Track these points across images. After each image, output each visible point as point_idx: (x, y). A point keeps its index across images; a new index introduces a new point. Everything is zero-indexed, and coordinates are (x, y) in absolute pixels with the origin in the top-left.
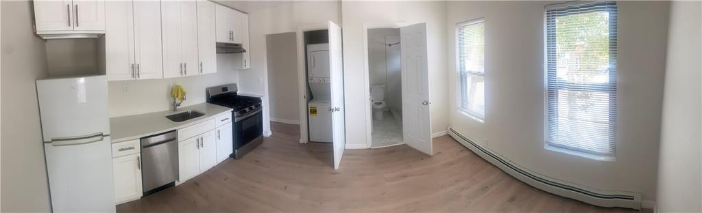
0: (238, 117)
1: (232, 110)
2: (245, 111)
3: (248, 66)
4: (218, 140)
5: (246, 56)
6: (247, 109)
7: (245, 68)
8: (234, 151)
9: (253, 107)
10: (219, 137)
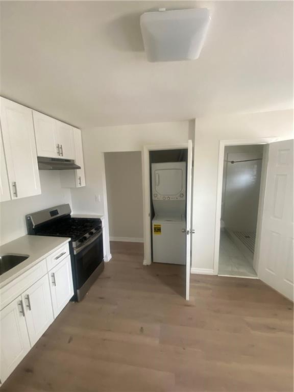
0: (77, 247)
1: (70, 239)
2: (85, 238)
3: (83, 184)
4: (53, 287)
5: (80, 173)
6: (87, 235)
7: (79, 186)
8: (75, 292)
9: (93, 231)
10: (54, 283)
